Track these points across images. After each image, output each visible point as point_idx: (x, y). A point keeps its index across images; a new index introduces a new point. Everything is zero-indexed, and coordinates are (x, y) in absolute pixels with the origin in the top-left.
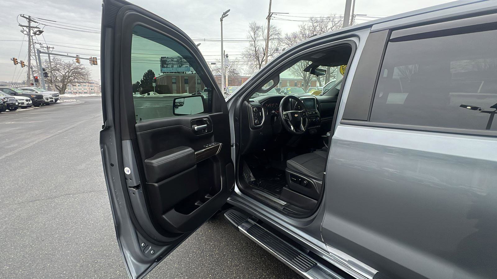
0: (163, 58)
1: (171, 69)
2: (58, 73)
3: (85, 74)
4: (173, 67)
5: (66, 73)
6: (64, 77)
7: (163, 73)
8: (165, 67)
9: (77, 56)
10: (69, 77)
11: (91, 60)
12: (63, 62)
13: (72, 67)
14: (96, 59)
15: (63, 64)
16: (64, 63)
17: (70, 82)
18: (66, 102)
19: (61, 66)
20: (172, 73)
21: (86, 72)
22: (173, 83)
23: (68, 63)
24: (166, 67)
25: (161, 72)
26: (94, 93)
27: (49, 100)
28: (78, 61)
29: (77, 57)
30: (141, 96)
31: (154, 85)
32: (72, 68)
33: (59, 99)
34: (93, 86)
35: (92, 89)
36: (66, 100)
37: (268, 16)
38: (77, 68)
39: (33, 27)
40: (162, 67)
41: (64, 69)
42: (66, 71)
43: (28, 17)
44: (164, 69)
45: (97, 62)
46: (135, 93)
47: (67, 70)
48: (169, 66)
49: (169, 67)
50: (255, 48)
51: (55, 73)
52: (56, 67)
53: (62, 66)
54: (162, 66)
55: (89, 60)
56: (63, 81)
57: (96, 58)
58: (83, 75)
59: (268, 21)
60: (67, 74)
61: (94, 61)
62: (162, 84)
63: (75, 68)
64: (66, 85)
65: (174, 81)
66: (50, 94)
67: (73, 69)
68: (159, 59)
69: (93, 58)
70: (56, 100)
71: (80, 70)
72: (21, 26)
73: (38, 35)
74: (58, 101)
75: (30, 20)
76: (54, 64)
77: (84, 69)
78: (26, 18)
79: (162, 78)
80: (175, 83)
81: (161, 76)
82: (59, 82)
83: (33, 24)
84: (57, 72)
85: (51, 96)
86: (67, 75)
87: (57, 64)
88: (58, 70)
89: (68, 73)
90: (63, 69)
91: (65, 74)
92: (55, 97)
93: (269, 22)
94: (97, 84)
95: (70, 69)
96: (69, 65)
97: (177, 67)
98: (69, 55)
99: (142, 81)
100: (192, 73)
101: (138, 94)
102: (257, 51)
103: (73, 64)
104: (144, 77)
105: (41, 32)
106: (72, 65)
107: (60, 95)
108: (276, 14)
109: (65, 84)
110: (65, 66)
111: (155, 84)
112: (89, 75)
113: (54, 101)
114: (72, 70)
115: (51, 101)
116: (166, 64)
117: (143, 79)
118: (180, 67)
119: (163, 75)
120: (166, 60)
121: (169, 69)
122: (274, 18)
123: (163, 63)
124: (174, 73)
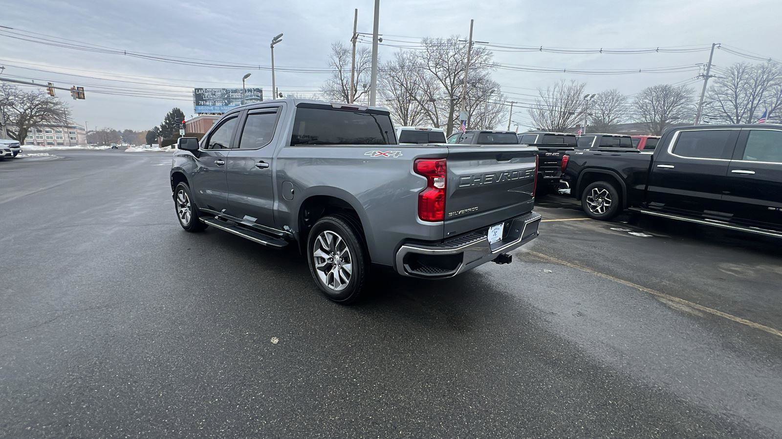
0: (197, 90)
1: (212, 108)
2: (11, 110)
3: (61, 112)
4: (214, 105)
5: (25, 110)
6: (23, 117)
7: (199, 114)
8: (201, 105)
9: (50, 84)
10: (32, 117)
11: (74, 92)
12: (21, 92)
13: (37, 101)
14: (83, 91)
15: (21, 95)
16: (23, 93)
17: (35, 124)
18: (31, 157)
19: (16, 99)
20: (214, 114)
21: (63, 109)
23: (30, 93)
24: (204, 105)
25: (195, 113)
26: (76, 144)
27: (4, 153)
28: (51, 92)
29: (50, 86)
30: (160, 149)
31: (182, 132)
32: (37, 103)
33: (20, 151)
34: (74, 133)
35: (72, 138)
36: (32, 155)
37: (353, 37)
38: (47, 103)
40: (196, 105)
41: (23, 103)
42: (26, 107)
44: (200, 108)
45: (84, 95)
46: (151, 146)
47: (28, 105)
48: (208, 103)
49: (208, 105)
50: (342, 81)
51: (6, 110)
52: (7, 99)
53: (20, 98)
54: (197, 103)
55: (70, 91)
56: (20, 123)
57: (83, 88)
58: (57, 114)
59: (352, 44)
60: (27, 112)
61: (78, 93)
62: (196, 132)
63: (43, 102)
64: (26, 131)
66: (5, 144)
67: (39, 104)
68: (192, 94)
69: (78, 88)
70: (16, 153)
71: (52, 105)
74: (18, 156)
76: (3, 94)
77: (60, 104)
79: (196, 123)
81: (195, 118)
82: (14, 125)
84: (9, 107)
85: (6, 147)
86: (29, 114)
87: (9, 94)
88: (11, 104)
89: (29, 110)
90: (21, 103)
91: (23, 111)
92: (13, 149)
93: (354, 46)
94: (81, 129)
95: (33, 104)
96: (32, 98)
97: (221, 105)
98: (36, 82)
99: (162, 126)
101: (156, 147)
102: (345, 85)
103: (40, 96)
104: (166, 120)
106: (37, 97)
107: (21, 147)
108: (364, 35)
109: (25, 128)
110: (25, 99)
111: (184, 130)
112: (68, 115)
113: (12, 154)
114: (37, 105)
115: (7, 155)
116: (203, 100)
117: (164, 123)
118: (226, 105)
119: (197, 118)
120: (203, 94)
121: (207, 108)
122: (361, 41)
123: (199, 97)
124: (216, 115)
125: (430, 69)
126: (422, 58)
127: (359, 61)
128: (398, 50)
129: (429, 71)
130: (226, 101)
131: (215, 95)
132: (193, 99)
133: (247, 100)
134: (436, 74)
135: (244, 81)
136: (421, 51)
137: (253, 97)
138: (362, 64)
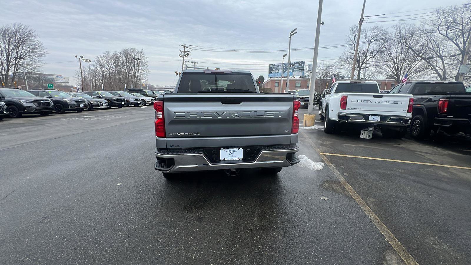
0: (271, 65)
1: (277, 74)
4: (278, 72)
7: (270, 78)
8: (272, 73)
9: (208, 68)
20: (277, 77)
22: (276, 86)
25: (269, 77)
37: (360, 20)
39: (186, 51)
43: (184, 45)
44: (271, 75)
48: (275, 72)
54: (270, 72)
62: (268, 88)
65: (277, 85)
68: (268, 68)
72: (181, 51)
73: (187, 56)
75: (185, 47)
78: (183, 46)
79: (268, 82)
80: (278, 86)
81: (268, 80)
83: (186, 49)
93: (360, 26)
97: (282, 72)
100: (294, 78)
105: (188, 54)
108: (368, 17)
116: (273, 70)
119: (270, 79)
120: (273, 67)
121: (275, 74)
122: (366, 22)
123: (271, 69)
124: (279, 78)
125: (440, 33)
126: (432, 25)
127: (371, 36)
128: (397, 23)
129: (440, 34)
130: (284, 70)
131: (279, 67)
132: (268, 70)
133: (296, 68)
134: (447, 36)
135: (283, 58)
136: (432, 19)
137: (299, 67)
138: (372, 38)
